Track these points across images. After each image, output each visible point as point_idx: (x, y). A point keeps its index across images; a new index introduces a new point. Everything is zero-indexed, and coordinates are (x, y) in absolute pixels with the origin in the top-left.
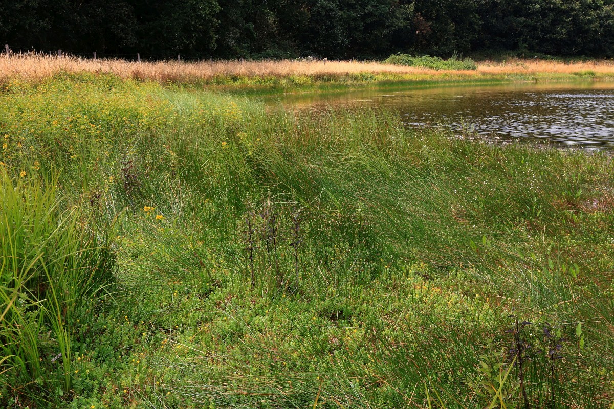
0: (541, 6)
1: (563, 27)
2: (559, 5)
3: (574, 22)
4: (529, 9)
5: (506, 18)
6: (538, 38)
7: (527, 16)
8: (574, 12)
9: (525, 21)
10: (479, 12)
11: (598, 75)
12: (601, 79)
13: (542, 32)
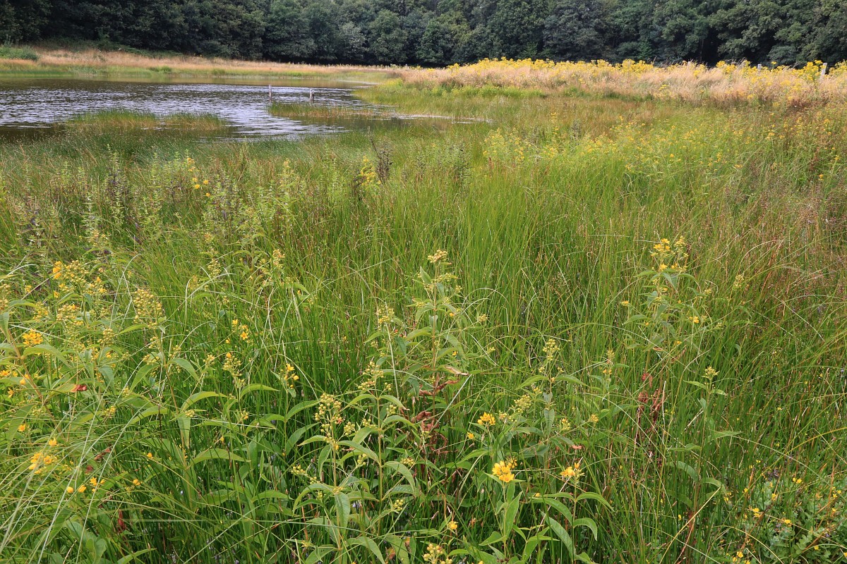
1: (146, 19)
3: (157, 14)
5: (80, 4)
11: (175, 71)
12: (177, 75)
13: (124, 22)
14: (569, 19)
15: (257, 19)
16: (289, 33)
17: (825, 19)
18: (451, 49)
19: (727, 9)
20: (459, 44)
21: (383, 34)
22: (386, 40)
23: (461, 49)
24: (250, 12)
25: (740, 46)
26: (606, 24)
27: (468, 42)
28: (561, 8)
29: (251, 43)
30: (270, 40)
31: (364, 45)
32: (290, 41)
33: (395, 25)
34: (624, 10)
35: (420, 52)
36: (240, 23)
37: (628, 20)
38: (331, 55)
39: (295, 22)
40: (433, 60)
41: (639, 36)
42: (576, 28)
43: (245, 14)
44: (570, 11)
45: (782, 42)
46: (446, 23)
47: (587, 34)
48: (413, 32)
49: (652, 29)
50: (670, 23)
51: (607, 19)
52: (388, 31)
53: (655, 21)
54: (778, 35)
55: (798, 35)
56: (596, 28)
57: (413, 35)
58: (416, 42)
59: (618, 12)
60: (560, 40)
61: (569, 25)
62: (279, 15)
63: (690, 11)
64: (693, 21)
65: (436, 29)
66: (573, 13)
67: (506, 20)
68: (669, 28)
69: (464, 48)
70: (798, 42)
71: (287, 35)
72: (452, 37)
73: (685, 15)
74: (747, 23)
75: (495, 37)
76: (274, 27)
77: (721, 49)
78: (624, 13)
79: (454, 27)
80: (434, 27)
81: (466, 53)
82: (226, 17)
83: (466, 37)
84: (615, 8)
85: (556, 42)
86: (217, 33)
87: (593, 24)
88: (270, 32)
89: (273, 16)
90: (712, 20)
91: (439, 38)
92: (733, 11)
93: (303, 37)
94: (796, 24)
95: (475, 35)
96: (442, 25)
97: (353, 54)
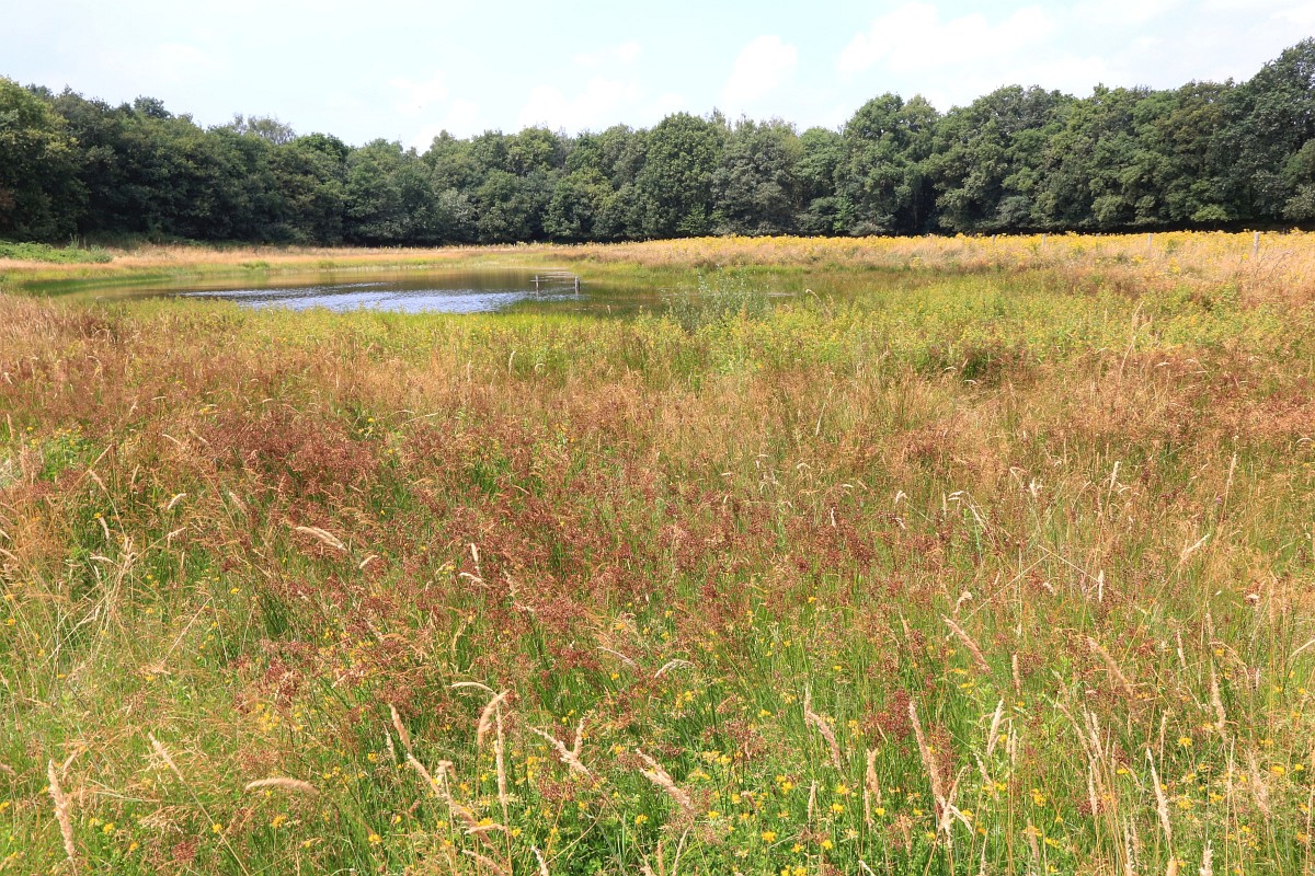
0: (169, 171)
1: (203, 201)
2: (192, 170)
3: (217, 194)
4: (153, 174)
5: (122, 187)
6: (172, 215)
7: (151, 183)
8: (214, 181)
9: (150, 192)
10: (80, 176)
11: (273, 266)
12: (278, 271)
13: (176, 207)
14: (744, 173)
15: (335, 191)
16: (376, 208)
17: (1058, 163)
18: (590, 218)
19: (941, 153)
20: (600, 210)
21: (497, 203)
22: (503, 211)
23: (604, 217)
24: (323, 182)
25: (962, 198)
26: (792, 176)
27: (613, 207)
28: (731, 158)
29: (327, 224)
30: (350, 218)
31: (473, 218)
32: (378, 218)
33: (513, 190)
34: (813, 157)
35: (549, 223)
36: (314, 197)
37: (819, 170)
38: (431, 233)
39: (384, 192)
40: (567, 232)
41: (834, 190)
42: (754, 183)
43: (318, 187)
44: (744, 161)
45: (1013, 191)
46: (580, 184)
47: (768, 191)
48: (537, 197)
49: (851, 180)
50: (874, 172)
51: (793, 170)
52: (505, 198)
53: (854, 170)
54: (1007, 182)
55: (1029, 182)
56: (780, 182)
57: (538, 202)
58: (542, 210)
59: (806, 160)
60: (734, 198)
61: (744, 179)
62: (361, 185)
63: (896, 156)
64: (901, 169)
65: (568, 192)
66: (748, 164)
67: (662, 176)
68: (873, 179)
69: (607, 215)
70: (1031, 191)
71: (373, 211)
72: (590, 202)
73: (891, 161)
74: (968, 169)
75: (648, 199)
76: (355, 201)
77: (939, 202)
78: (813, 161)
79: (591, 188)
80: (566, 190)
81: (611, 221)
82: (293, 191)
83: (608, 201)
84: (801, 156)
85: (729, 202)
86: (284, 213)
87: (775, 178)
88: (351, 207)
89: (352, 186)
90: (925, 167)
91: (573, 204)
92: (949, 155)
93: (394, 212)
94: (1025, 170)
95: (621, 197)
96: (576, 187)
97: (459, 231)
